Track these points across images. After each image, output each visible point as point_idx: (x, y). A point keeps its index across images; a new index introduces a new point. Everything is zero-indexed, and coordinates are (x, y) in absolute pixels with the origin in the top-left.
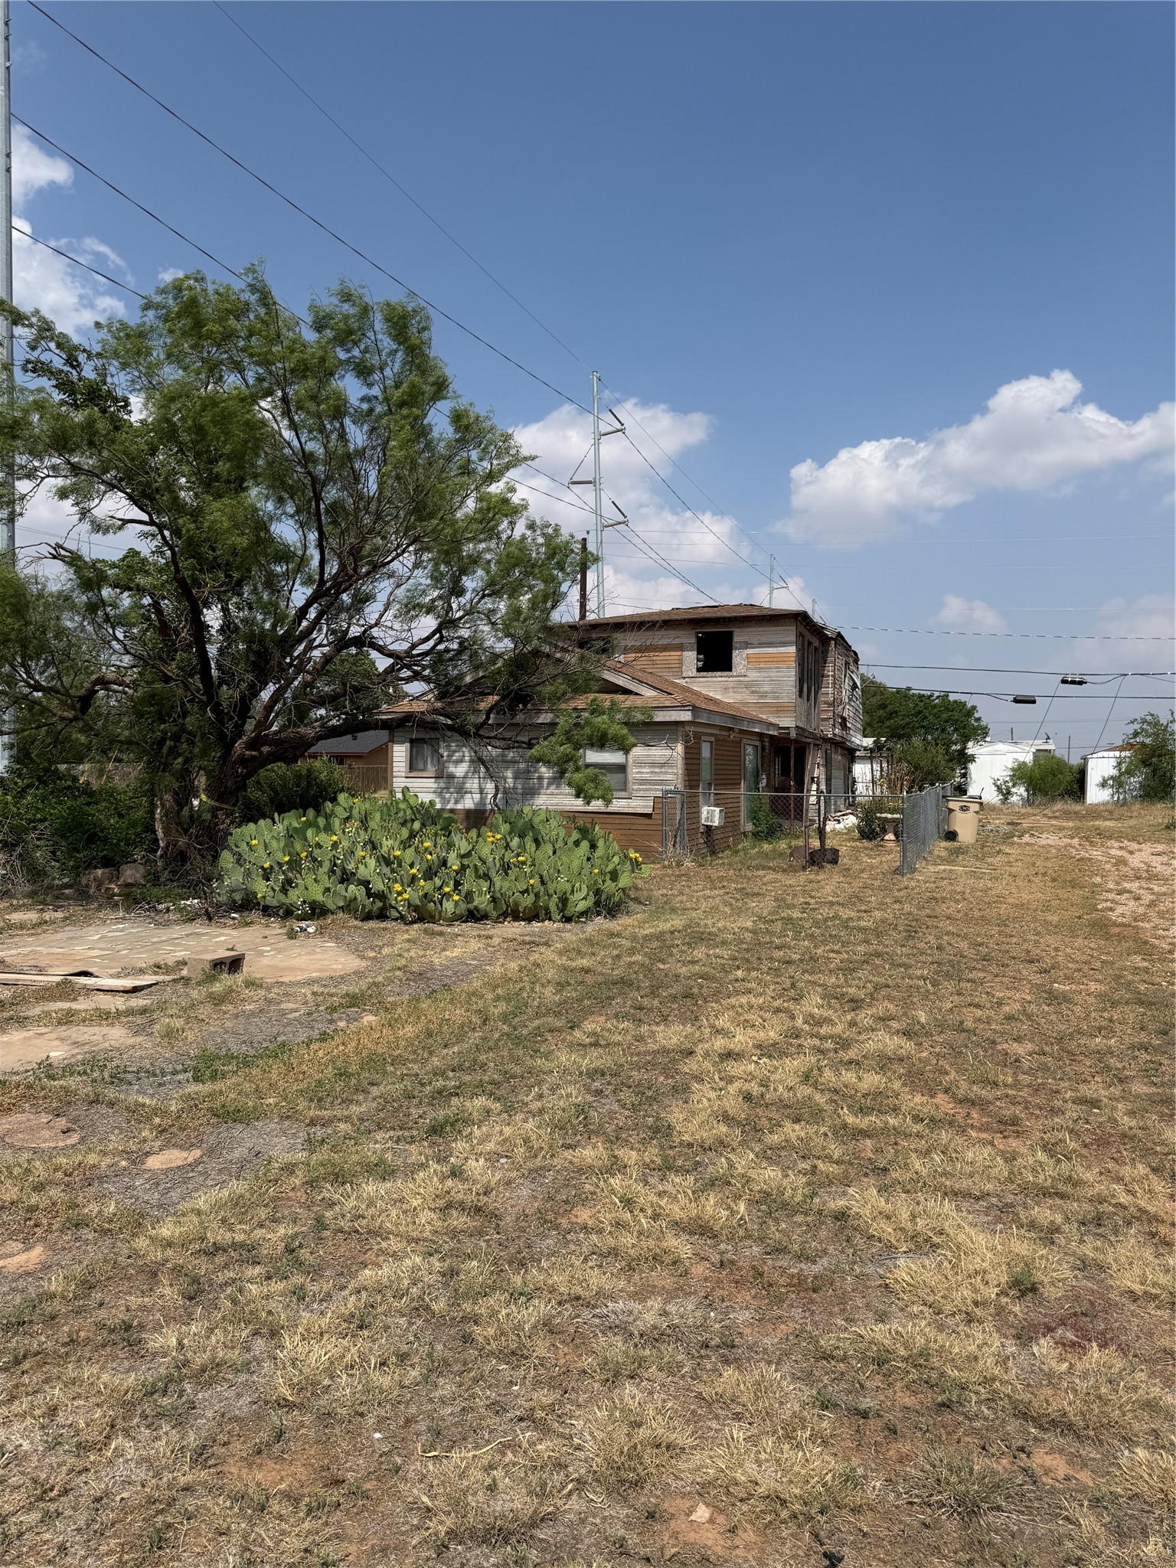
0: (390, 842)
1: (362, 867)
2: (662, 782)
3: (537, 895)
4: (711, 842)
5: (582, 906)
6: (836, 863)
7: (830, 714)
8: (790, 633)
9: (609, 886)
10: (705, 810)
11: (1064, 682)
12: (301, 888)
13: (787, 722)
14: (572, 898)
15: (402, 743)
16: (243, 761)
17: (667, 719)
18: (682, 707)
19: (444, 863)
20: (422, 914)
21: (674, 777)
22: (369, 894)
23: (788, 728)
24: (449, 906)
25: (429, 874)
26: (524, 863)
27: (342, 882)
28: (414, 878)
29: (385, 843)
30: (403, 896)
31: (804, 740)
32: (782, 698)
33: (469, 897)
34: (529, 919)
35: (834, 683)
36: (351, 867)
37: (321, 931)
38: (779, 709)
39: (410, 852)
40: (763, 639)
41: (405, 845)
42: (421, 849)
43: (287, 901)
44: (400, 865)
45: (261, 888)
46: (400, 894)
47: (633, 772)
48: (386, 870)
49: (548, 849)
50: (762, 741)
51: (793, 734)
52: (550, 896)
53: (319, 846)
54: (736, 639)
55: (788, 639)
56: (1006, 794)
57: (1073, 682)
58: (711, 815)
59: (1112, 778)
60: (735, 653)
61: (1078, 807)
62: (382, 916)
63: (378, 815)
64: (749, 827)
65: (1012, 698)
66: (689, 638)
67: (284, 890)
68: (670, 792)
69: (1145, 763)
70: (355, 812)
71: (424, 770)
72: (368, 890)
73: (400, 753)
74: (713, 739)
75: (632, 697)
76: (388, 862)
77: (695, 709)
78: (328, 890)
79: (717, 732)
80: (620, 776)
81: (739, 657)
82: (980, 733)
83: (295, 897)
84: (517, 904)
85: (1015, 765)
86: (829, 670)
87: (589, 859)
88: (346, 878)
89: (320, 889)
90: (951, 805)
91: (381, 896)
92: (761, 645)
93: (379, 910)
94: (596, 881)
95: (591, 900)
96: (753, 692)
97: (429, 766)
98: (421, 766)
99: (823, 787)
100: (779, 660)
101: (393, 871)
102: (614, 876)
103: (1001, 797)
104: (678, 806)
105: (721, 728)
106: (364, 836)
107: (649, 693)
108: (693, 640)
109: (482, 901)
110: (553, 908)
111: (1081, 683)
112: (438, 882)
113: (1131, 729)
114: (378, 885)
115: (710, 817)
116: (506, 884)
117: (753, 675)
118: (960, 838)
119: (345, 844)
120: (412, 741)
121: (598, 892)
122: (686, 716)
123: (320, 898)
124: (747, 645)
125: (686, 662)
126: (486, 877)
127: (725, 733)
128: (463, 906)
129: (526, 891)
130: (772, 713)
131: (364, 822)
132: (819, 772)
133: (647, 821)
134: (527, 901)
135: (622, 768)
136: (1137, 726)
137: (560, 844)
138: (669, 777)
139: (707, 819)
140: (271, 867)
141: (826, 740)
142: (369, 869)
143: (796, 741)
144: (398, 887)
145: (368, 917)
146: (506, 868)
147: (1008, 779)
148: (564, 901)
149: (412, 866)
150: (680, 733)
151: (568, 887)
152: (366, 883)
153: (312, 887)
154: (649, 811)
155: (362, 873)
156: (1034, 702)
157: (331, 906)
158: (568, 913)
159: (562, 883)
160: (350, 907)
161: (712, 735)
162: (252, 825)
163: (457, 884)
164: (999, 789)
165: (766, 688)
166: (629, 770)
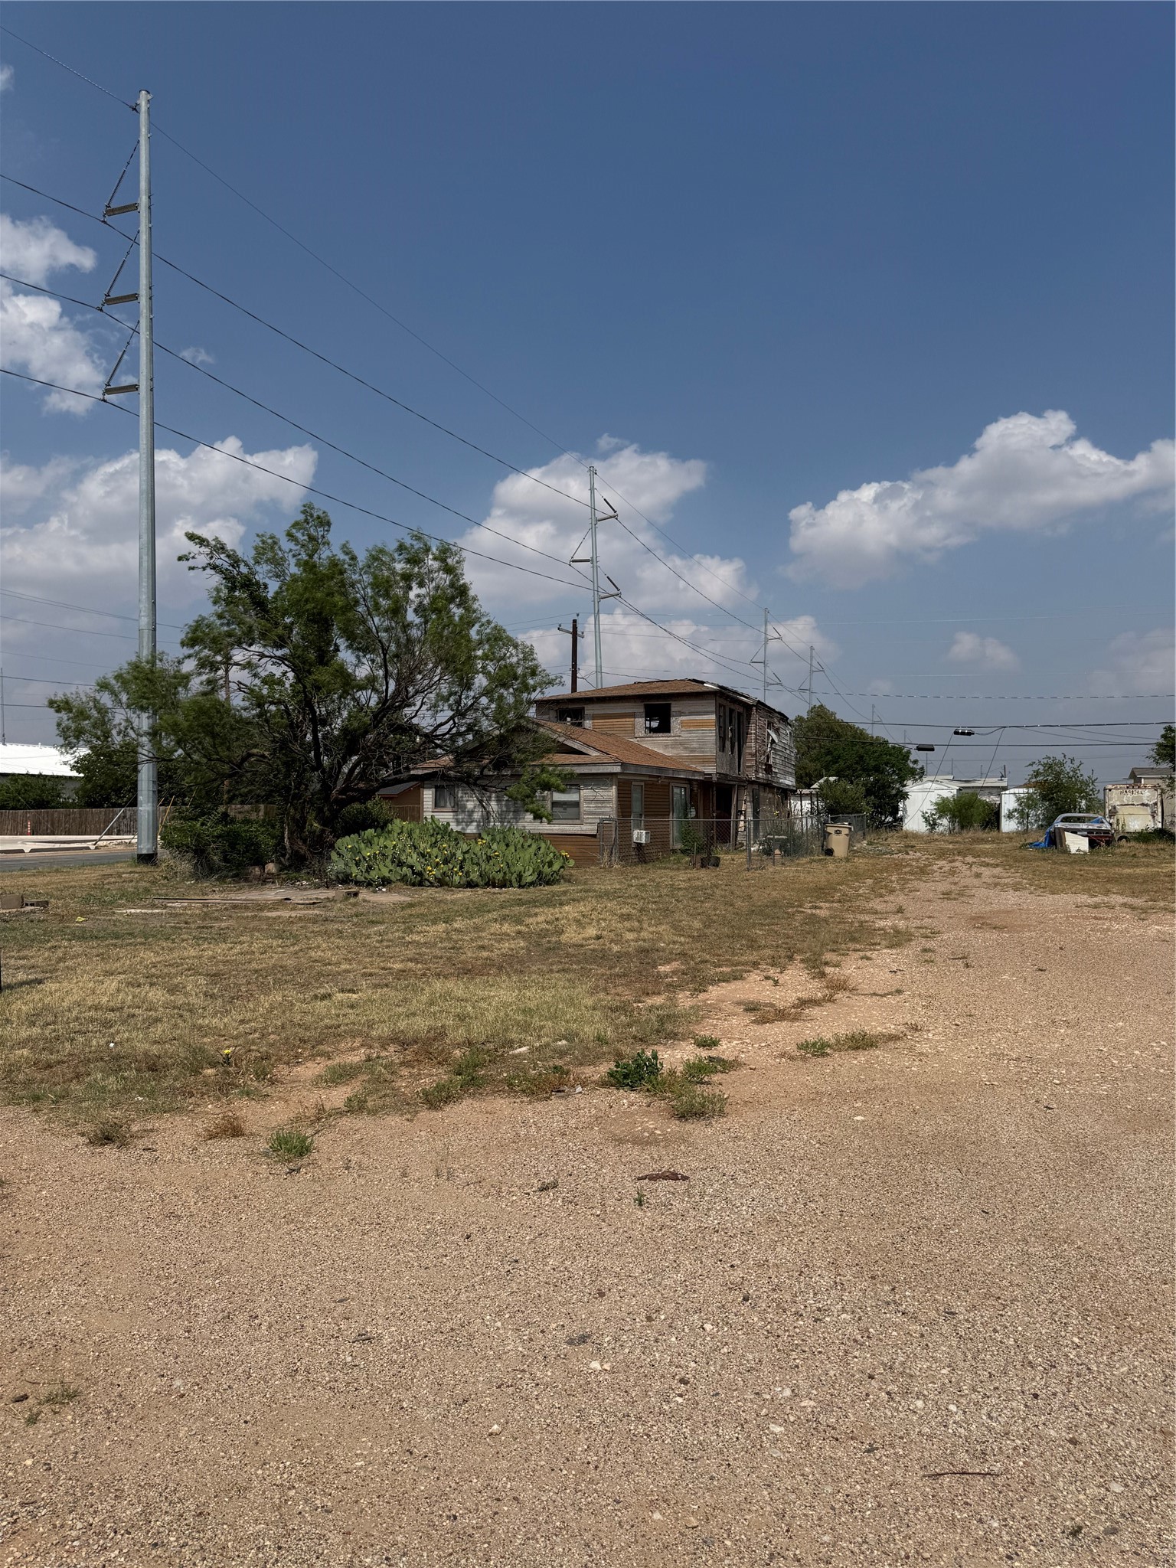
0: (425, 845)
1: (409, 858)
2: (603, 813)
3: (505, 873)
4: (641, 855)
5: (529, 879)
6: (717, 866)
7: (753, 763)
8: (711, 705)
9: (546, 870)
10: (636, 833)
11: (956, 733)
12: (377, 870)
13: (710, 770)
14: (525, 875)
15: (430, 788)
16: (337, 801)
17: (605, 771)
18: (615, 763)
19: (454, 855)
20: (442, 882)
21: (611, 809)
22: (414, 873)
23: (711, 774)
24: (457, 879)
25: (446, 861)
26: (498, 856)
27: (398, 866)
28: (438, 864)
29: (421, 845)
30: (432, 873)
31: (727, 782)
32: (706, 752)
33: (467, 874)
34: (501, 887)
35: (756, 739)
36: (403, 858)
37: (389, 891)
38: (704, 760)
39: (436, 849)
40: (692, 709)
41: (433, 845)
42: (441, 848)
43: (369, 877)
44: (430, 857)
45: (355, 871)
46: (430, 871)
47: (584, 807)
48: (422, 860)
49: (512, 848)
50: (691, 785)
51: (715, 779)
52: (512, 874)
53: (386, 847)
54: (673, 709)
55: (709, 709)
56: (933, 825)
57: (963, 733)
58: (640, 835)
59: (1016, 810)
60: (673, 719)
61: (994, 833)
62: (421, 884)
63: (418, 831)
64: (679, 846)
65: (915, 747)
66: (640, 709)
67: (367, 871)
68: (606, 819)
69: (1044, 798)
70: (405, 829)
71: (445, 807)
72: (413, 870)
73: (428, 795)
74: (643, 784)
75: (583, 756)
76: (423, 855)
77: (623, 765)
78: (391, 871)
79: (647, 779)
80: (575, 809)
81: (675, 722)
82: (918, 774)
83: (374, 875)
84: (494, 878)
85: (939, 800)
86: (752, 729)
87: (535, 854)
88: (401, 864)
89: (387, 870)
90: (829, 830)
91: (420, 874)
92: (691, 714)
93: (419, 881)
94: (538, 867)
95: (536, 875)
96: (686, 748)
97: (448, 804)
98: (442, 804)
99: (750, 818)
100: (703, 724)
101: (426, 860)
102: (550, 864)
103: (929, 827)
104: (614, 829)
105: (650, 776)
106: (409, 843)
107: (595, 754)
108: (642, 710)
109: (474, 876)
110: (514, 880)
111: (969, 734)
112: (451, 866)
113: (1031, 770)
114: (418, 868)
115: (639, 837)
116: (488, 867)
117: (685, 735)
118: (836, 853)
119: (400, 846)
120: (436, 788)
121: (540, 873)
122: (617, 769)
123: (387, 875)
124: (681, 714)
125: (637, 727)
126: (478, 864)
127: (655, 779)
128: (464, 879)
129: (499, 871)
130: (700, 762)
131: (410, 835)
132: (747, 807)
133: (593, 839)
134: (500, 876)
135: (577, 804)
136: (1035, 768)
137: (519, 846)
138: (608, 810)
139: (637, 839)
140: (360, 860)
141: (752, 782)
142: (413, 859)
143: (717, 784)
144: (429, 868)
145: (414, 885)
146: (489, 858)
147: (934, 812)
148: (520, 876)
149: (436, 857)
150: (614, 780)
151: (522, 869)
152: (412, 867)
153: (384, 870)
154: (595, 832)
155: (410, 861)
156: (933, 750)
157: (393, 878)
158: (523, 883)
159: (519, 867)
160: (404, 879)
161: (642, 781)
162: (347, 837)
163: (461, 868)
164: (927, 820)
165: (695, 745)
166: (581, 805)
